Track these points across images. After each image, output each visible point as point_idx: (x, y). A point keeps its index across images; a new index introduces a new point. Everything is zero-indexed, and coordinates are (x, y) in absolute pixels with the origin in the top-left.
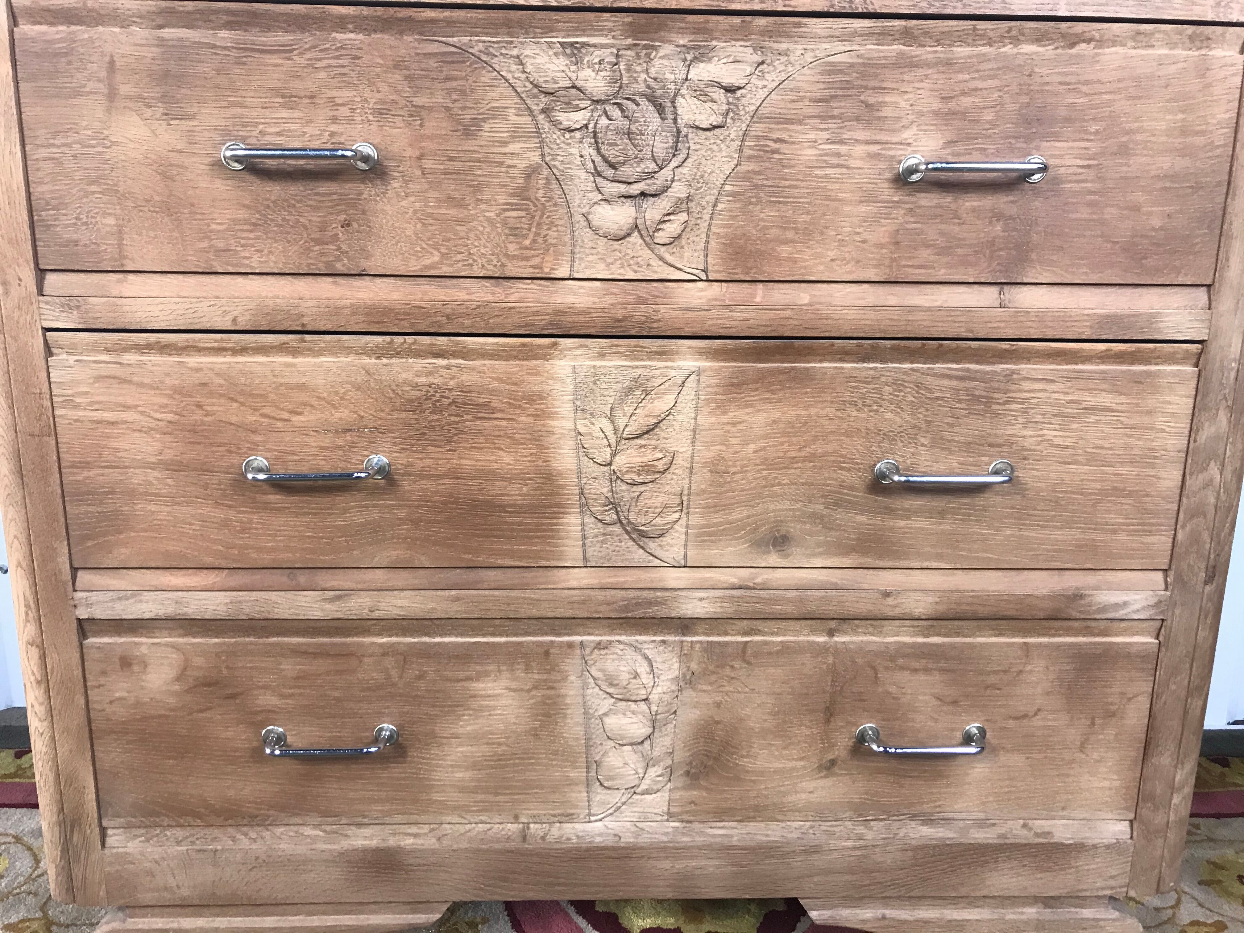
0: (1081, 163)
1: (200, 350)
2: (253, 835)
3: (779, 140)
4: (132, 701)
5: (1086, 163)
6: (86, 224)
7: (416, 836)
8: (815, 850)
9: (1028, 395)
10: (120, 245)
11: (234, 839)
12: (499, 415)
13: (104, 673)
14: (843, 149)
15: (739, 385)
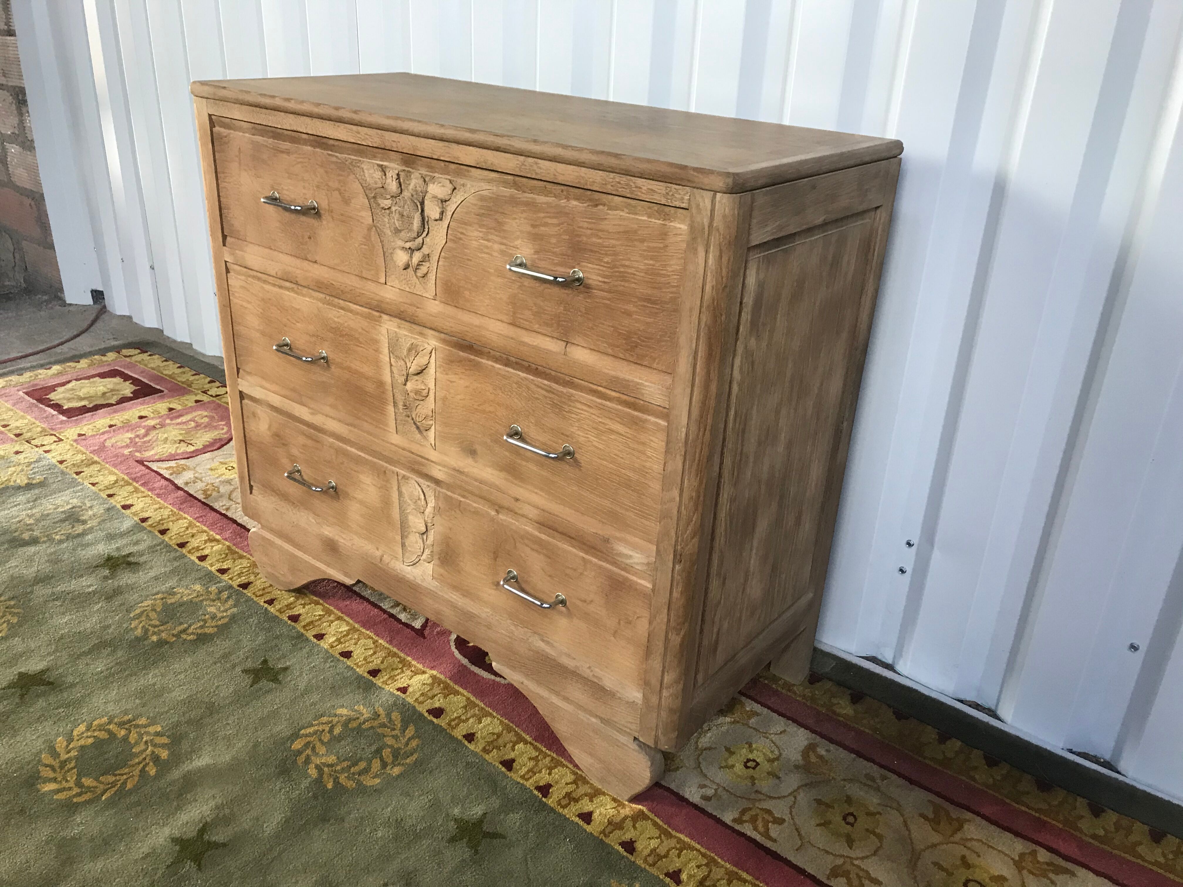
0: (601, 279)
1: (268, 282)
3: (462, 233)
4: (257, 433)
5: (603, 280)
6: (236, 218)
8: (489, 627)
9: (579, 411)
12: (362, 345)
13: (247, 417)
14: (490, 244)
15: (452, 361)
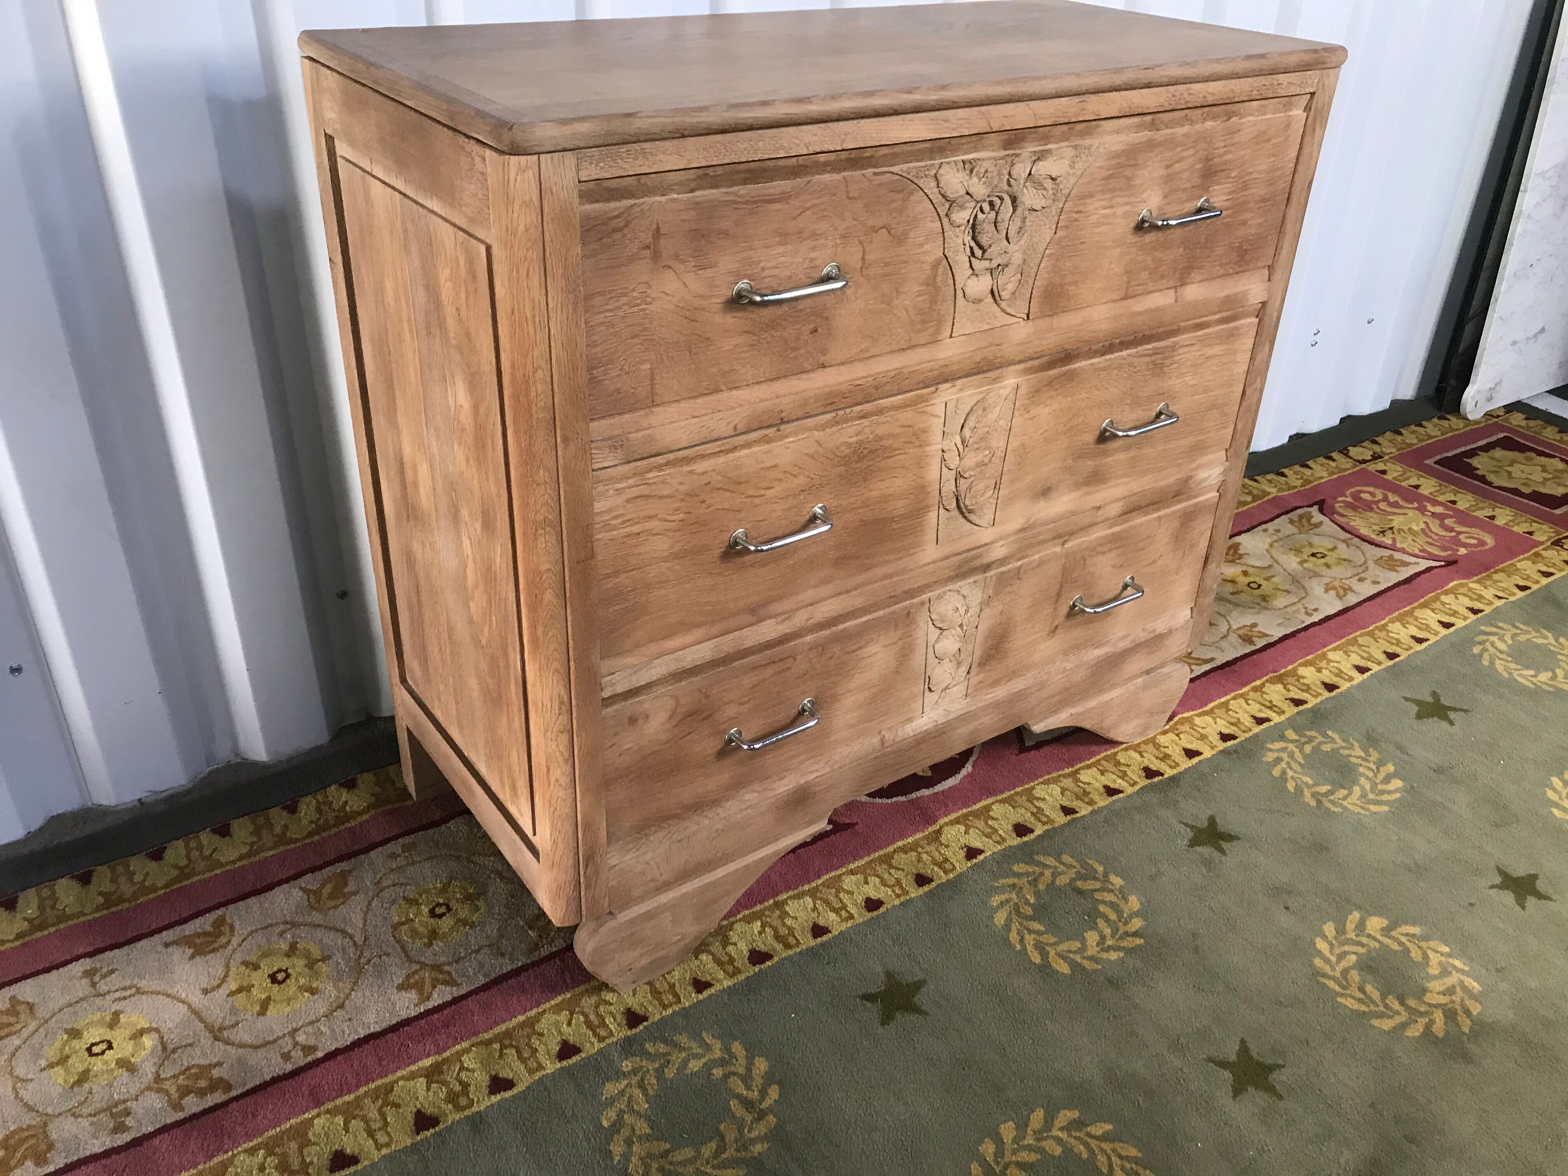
0: (1225, 198)
1: (703, 457)
2: (711, 815)
3: (1080, 212)
4: (636, 748)
5: (1227, 197)
6: (628, 373)
7: (817, 771)
10: (652, 385)
11: (698, 823)
12: (898, 452)
13: (616, 734)
14: (1111, 211)
15: (1037, 391)
